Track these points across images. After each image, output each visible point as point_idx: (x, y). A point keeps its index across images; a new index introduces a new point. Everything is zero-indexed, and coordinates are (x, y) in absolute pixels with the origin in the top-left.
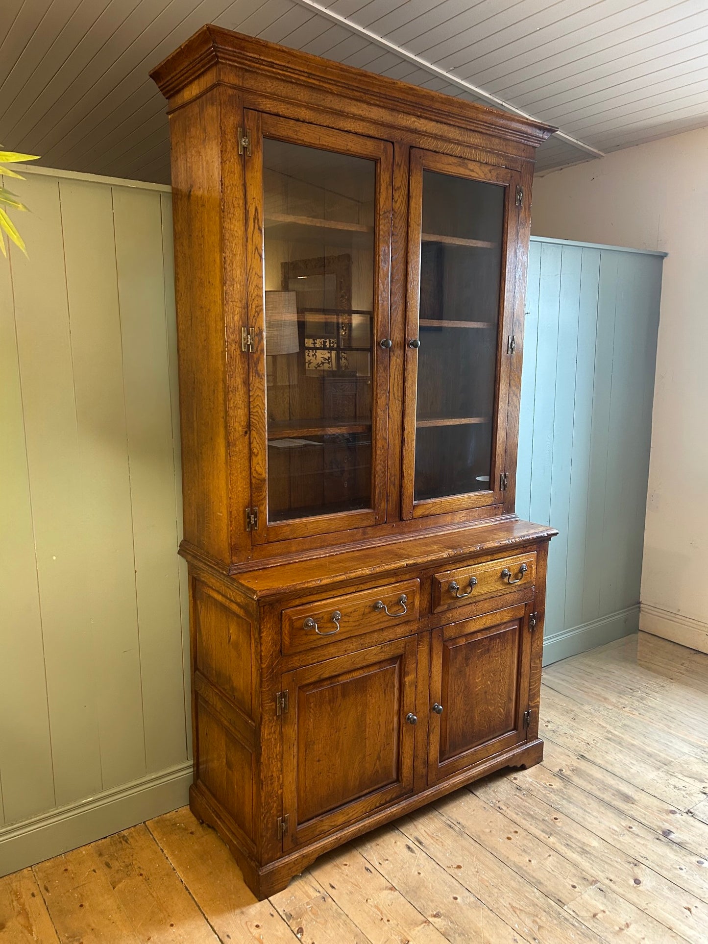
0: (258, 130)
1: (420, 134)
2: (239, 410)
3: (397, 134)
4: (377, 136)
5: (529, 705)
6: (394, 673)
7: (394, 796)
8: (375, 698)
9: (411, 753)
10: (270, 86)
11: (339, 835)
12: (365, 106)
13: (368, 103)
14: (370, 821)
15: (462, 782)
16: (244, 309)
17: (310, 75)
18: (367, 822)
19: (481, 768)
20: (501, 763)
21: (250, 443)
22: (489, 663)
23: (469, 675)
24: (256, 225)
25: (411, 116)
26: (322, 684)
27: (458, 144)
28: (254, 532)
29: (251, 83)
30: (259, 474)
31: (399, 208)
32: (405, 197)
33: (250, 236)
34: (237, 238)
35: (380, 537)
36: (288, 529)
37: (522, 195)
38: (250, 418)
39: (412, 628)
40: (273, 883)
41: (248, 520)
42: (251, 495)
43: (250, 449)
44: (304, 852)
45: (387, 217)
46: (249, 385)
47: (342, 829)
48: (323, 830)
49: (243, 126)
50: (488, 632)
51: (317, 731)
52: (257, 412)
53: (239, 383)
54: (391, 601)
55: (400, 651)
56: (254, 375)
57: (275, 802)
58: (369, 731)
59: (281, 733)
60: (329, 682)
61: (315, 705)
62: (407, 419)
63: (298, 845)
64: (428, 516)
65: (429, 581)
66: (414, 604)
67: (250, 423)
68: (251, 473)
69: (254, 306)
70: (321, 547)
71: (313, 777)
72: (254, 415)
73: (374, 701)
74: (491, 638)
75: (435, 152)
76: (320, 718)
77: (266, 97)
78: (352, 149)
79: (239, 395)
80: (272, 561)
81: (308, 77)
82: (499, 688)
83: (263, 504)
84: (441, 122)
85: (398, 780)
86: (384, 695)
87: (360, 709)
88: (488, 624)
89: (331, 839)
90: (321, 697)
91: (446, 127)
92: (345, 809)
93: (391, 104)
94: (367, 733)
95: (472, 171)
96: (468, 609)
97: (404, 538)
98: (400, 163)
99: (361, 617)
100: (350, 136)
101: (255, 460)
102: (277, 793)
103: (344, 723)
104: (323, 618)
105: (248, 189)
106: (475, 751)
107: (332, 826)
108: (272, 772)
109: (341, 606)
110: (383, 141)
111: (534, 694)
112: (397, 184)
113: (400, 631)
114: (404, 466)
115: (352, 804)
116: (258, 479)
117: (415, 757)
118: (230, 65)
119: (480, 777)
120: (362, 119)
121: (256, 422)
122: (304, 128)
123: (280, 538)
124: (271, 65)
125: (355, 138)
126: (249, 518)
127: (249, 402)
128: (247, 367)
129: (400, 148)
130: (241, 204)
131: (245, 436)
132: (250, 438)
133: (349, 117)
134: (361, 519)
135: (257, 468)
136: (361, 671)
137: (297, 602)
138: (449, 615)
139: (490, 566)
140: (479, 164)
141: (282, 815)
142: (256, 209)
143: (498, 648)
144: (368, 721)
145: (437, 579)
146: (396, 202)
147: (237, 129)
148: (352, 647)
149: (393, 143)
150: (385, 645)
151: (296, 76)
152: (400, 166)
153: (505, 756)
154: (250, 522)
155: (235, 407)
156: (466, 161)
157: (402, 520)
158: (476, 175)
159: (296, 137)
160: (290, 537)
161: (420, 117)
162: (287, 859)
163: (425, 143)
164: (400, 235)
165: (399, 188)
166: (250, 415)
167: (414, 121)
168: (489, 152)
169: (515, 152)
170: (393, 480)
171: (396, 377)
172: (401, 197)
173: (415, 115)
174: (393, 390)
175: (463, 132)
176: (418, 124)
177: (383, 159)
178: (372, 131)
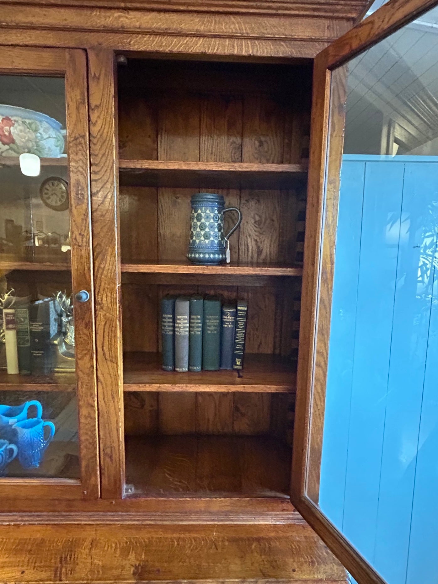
1: (129, 32)
3: (92, 39)
4: (58, 44)
12: (37, 10)
25: (113, 11)
31: (99, 131)
45: (80, 143)
91: (174, 16)
98: (97, 75)
100: (17, 50)
110: (67, 50)
112: (94, 102)
120: (33, 28)
125: (25, 52)
129: (97, 55)
134: (63, 490)
146: (95, 124)
149: (85, 50)
152: (98, 79)
161: (126, 9)
164: (102, 164)
165: (97, 107)
167: (120, 17)
168: (257, 38)
169: (308, 34)
170: (109, 452)
171: (106, 334)
172: (102, 117)
173: (118, 8)
174: (103, 350)
175: (206, 18)
176: (125, 19)
177: (69, 73)
178: (50, 39)
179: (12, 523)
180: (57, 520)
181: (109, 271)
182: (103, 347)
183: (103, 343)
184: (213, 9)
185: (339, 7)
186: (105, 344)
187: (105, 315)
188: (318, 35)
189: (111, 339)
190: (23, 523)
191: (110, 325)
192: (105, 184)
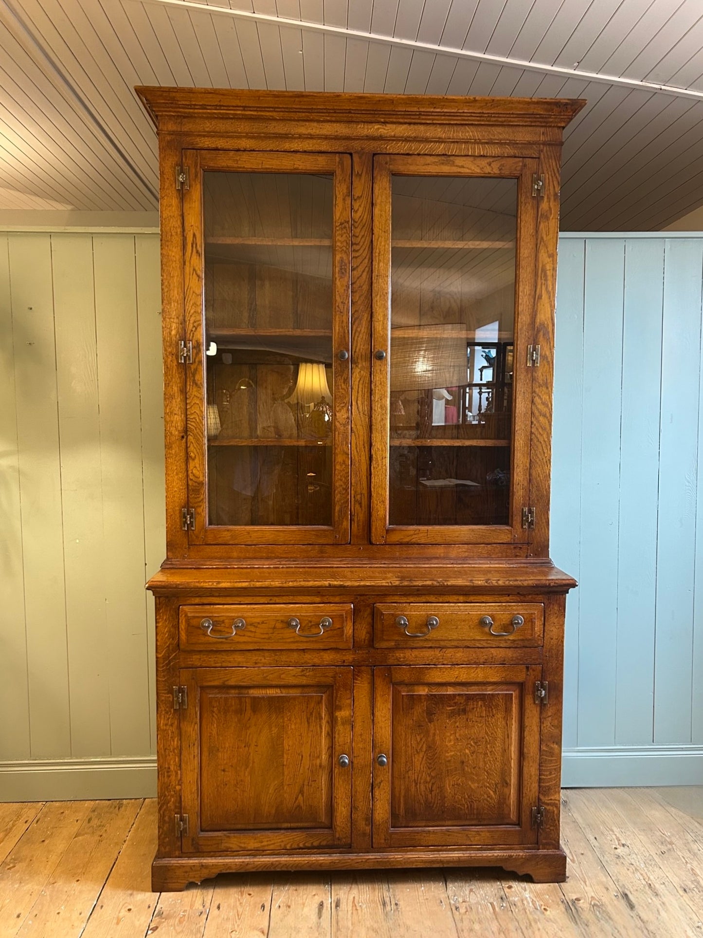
0: (196, 166)
1: (386, 140)
2: (176, 416)
3: (357, 145)
4: (330, 150)
5: (539, 798)
6: (320, 702)
7: (324, 843)
8: (295, 724)
9: (348, 801)
10: (208, 126)
11: (247, 860)
12: (315, 124)
13: (318, 121)
14: (288, 859)
15: (422, 862)
16: (181, 324)
17: (245, 108)
18: (284, 859)
19: (456, 855)
20: (488, 859)
21: (187, 448)
22: (466, 727)
23: (434, 734)
24: (194, 249)
25: (374, 124)
26: (229, 691)
27: (439, 142)
28: (190, 532)
29: (188, 127)
30: (197, 477)
31: (360, 217)
32: (369, 206)
33: (187, 259)
34: (174, 263)
35: (342, 558)
36: (229, 534)
37: (541, 184)
38: (187, 423)
39: (344, 658)
40: (166, 879)
41: (184, 520)
42: (188, 497)
43: (187, 453)
44: (205, 861)
45: (345, 227)
46: (186, 393)
47: (255, 856)
48: (231, 848)
49: (181, 165)
50: (464, 688)
51: (221, 738)
52: (195, 418)
53: (176, 391)
54: (311, 622)
55: (329, 680)
56: (191, 384)
57: (172, 796)
58: (287, 759)
59: (179, 728)
60: (237, 691)
61: (219, 712)
62: (376, 436)
63: (198, 852)
64: (408, 544)
65: (369, 610)
66: (343, 631)
67: (187, 428)
68: (187, 476)
69: (191, 322)
70: (267, 558)
71: (218, 786)
72: (191, 422)
73: (293, 727)
74: (469, 698)
75: (408, 154)
76: (225, 725)
77: (204, 136)
78: (300, 167)
79: (176, 402)
80: (208, 563)
81: (244, 110)
82: (485, 763)
83: (200, 506)
84: (415, 124)
85: (331, 827)
86: (306, 723)
87: (275, 730)
88: (463, 678)
89: (238, 860)
90: (226, 704)
91: (422, 128)
92: (259, 834)
93: (345, 117)
94: (285, 760)
95: (463, 167)
96: (428, 654)
97: (372, 564)
98: (360, 173)
99: (271, 631)
100: (298, 155)
101: (191, 464)
102: (175, 788)
103: (254, 740)
104: (223, 622)
105: (185, 218)
106: (448, 831)
107: (241, 847)
108: (169, 764)
109: (246, 615)
110: (337, 155)
111: (549, 788)
112: (357, 193)
113: (328, 657)
114: (372, 485)
115: (268, 833)
116: (196, 482)
117: (353, 808)
118: (167, 115)
119: (451, 865)
120: (311, 137)
121: (193, 428)
122: (245, 156)
123: (220, 541)
124: (203, 107)
125: (305, 156)
126: (185, 518)
127: (186, 409)
128: (184, 377)
129: (360, 158)
130: (179, 233)
131: (182, 440)
132: (187, 443)
133: (295, 138)
134: (317, 535)
135: (194, 472)
136: (278, 691)
137: (197, 600)
138: (400, 654)
139: (462, 608)
140: (472, 159)
141: (180, 813)
142: (194, 235)
143: (481, 712)
144: (286, 747)
145: (378, 609)
146: (356, 212)
147: (175, 168)
148: (263, 660)
149: (351, 154)
150: (307, 669)
151: (232, 112)
152: (361, 175)
153: (497, 853)
154: (185, 522)
155: (171, 413)
156: (451, 158)
157: (371, 543)
158: (468, 171)
159: (236, 165)
160: (231, 542)
161: (385, 123)
162: (184, 861)
163: (391, 148)
164: (361, 244)
165: (359, 198)
166: (187, 421)
167: (379, 129)
168: (487, 143)
169: (528, 138)
170: (359, 499)
171: (360, 389)
172: (362, 206)
173: (378, 122)
174: (357, 403)
175: (447, 128)
176: (383, 130)
177: (338, 172)
178: (324, 146)
179: (272, 566)
180: (311, 564)
184: (452, 122)
185: (551, 120)
188: (536, 139)
190: (281, 566)
192: (363, 260)
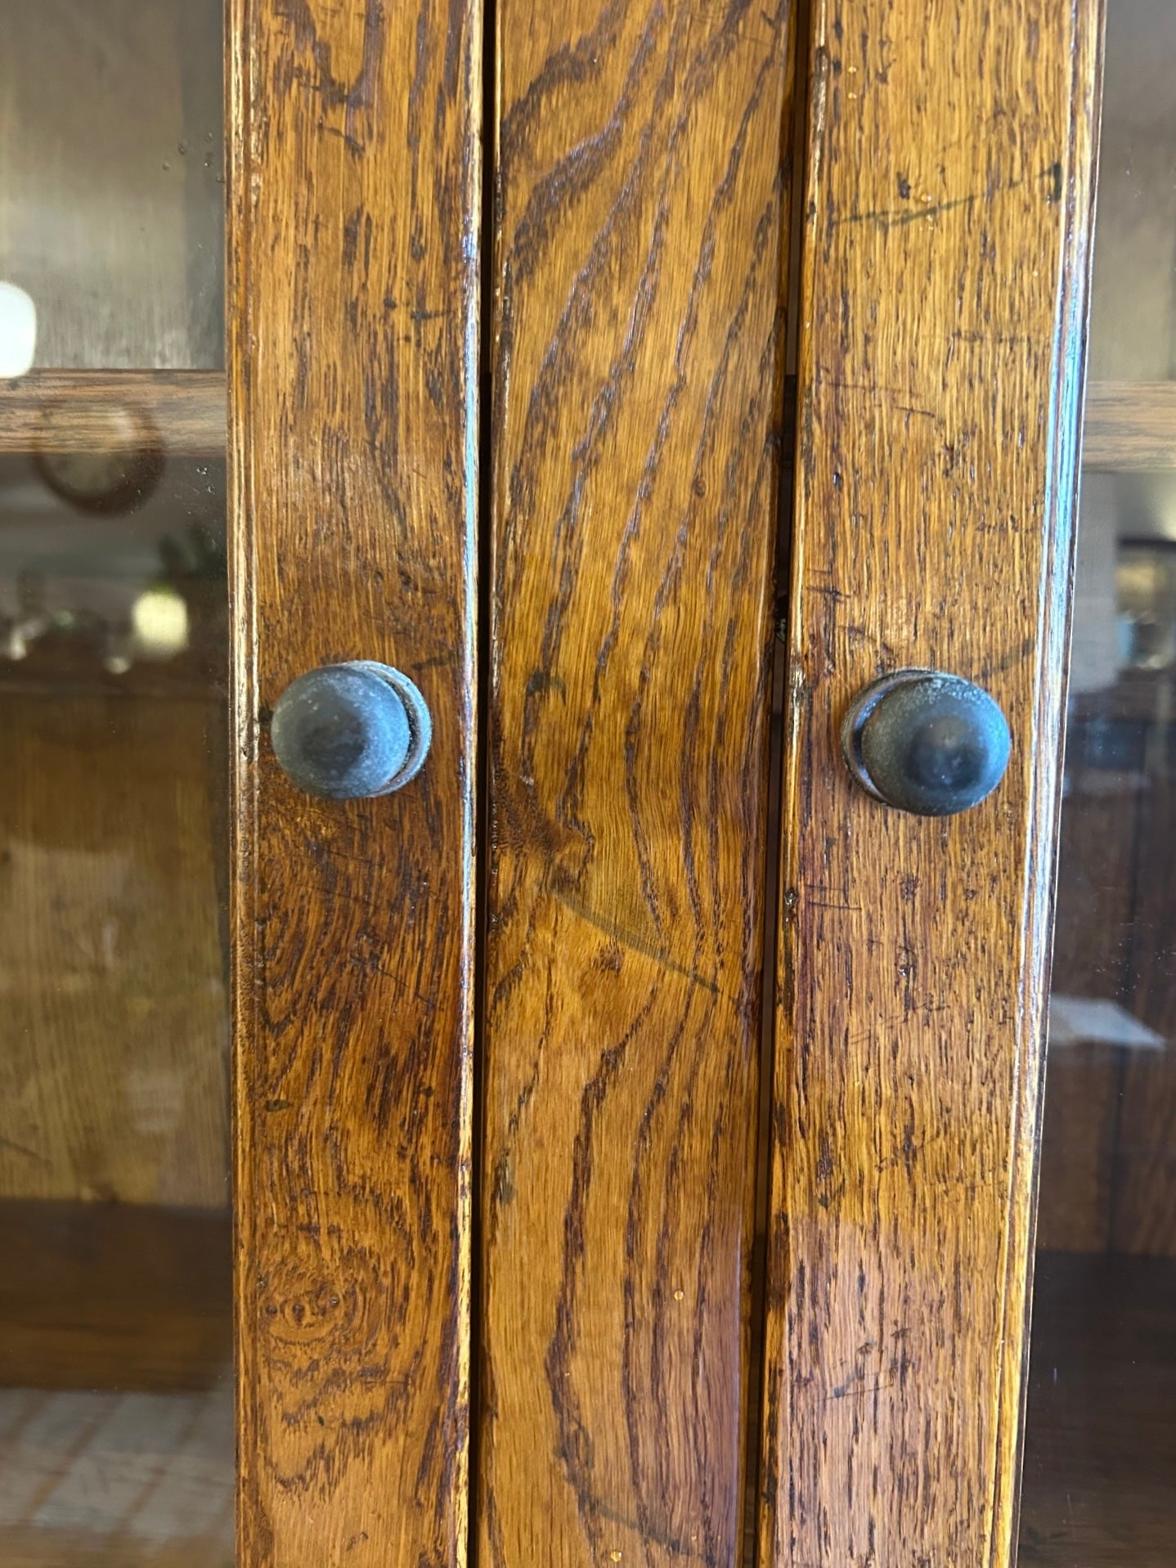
181: (685, 417)
182: (559, 1352)
183: (564, 1313)
186: (584, 1320)
187: (609, 964)
189: (662, 1267)
191: (659, 1090)
